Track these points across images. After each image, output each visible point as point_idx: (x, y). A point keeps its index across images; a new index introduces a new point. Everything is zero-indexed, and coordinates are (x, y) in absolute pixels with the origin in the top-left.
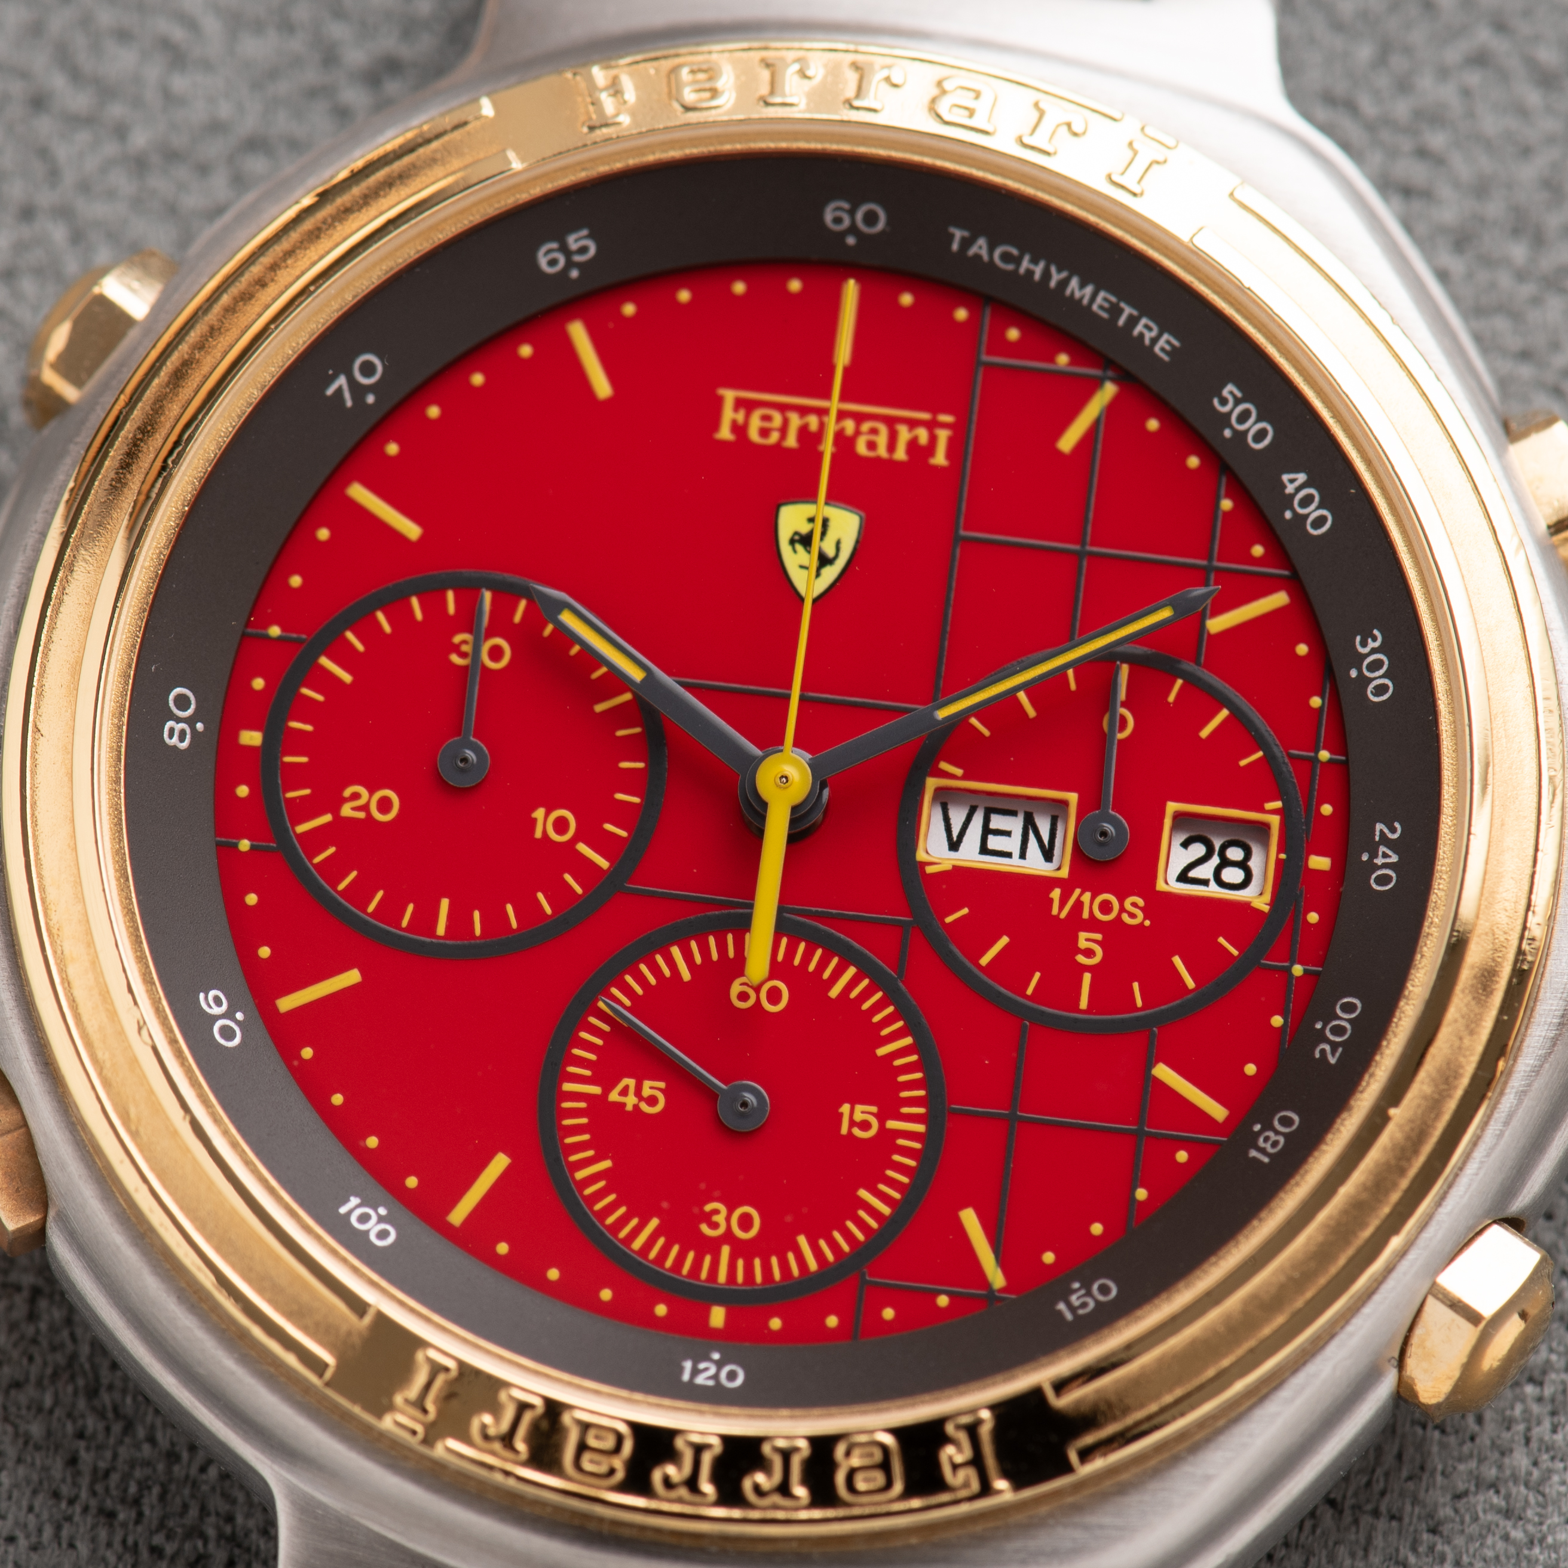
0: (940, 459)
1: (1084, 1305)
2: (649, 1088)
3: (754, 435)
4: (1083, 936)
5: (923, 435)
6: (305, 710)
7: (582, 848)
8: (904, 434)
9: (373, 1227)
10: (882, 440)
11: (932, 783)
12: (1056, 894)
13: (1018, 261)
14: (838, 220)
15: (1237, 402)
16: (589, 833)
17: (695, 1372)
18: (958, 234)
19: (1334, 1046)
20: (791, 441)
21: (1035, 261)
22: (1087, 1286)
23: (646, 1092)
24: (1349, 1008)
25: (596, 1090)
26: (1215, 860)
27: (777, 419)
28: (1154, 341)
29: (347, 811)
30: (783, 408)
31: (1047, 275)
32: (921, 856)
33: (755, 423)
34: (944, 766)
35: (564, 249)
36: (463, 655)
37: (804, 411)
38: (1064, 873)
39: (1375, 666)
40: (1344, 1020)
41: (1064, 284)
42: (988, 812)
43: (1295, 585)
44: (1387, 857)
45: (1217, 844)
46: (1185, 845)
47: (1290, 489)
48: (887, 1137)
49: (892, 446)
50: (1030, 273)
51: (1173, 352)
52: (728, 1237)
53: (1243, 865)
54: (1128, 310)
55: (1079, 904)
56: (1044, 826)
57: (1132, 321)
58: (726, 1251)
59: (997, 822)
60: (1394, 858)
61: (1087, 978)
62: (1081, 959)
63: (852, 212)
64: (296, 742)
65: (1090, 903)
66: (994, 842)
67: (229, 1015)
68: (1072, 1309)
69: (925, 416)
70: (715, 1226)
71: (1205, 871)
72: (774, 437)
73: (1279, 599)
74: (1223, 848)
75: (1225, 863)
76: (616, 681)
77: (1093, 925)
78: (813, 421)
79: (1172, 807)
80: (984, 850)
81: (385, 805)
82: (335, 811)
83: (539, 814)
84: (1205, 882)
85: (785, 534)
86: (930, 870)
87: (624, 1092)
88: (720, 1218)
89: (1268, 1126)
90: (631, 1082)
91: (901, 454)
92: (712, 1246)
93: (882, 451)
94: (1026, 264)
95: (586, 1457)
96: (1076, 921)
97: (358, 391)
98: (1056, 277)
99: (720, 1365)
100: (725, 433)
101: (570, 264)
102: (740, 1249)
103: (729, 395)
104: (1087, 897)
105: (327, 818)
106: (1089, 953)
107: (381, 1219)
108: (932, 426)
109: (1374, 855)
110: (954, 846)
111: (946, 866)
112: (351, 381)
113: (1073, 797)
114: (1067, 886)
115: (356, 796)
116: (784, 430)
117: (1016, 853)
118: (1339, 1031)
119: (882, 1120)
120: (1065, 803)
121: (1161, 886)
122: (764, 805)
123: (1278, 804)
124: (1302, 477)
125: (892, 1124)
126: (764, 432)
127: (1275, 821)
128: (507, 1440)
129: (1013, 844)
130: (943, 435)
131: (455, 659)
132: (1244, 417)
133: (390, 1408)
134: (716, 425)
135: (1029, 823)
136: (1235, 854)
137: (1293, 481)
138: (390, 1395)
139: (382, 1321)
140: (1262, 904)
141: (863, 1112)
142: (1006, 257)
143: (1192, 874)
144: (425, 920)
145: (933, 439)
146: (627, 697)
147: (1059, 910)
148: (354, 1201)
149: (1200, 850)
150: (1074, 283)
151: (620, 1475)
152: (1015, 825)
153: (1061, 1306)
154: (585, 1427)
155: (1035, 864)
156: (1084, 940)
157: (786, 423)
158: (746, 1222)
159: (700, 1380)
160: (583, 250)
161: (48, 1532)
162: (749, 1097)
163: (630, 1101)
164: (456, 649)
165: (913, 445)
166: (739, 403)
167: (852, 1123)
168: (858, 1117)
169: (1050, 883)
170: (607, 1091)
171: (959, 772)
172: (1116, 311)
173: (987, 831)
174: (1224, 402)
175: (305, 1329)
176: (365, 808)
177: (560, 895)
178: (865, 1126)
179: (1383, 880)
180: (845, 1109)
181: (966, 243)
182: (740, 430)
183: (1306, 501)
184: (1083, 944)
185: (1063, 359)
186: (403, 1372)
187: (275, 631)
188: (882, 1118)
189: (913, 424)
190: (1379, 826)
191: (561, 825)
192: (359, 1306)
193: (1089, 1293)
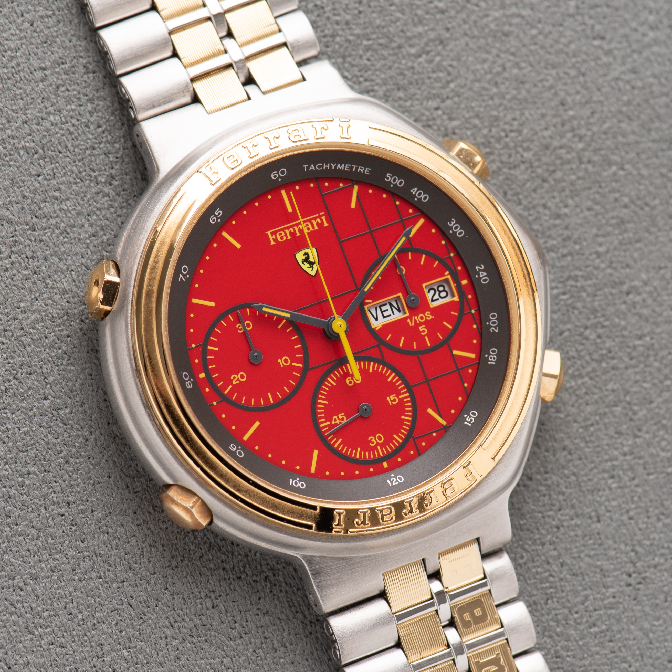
0: (326, 225)
1: (471, 420)
2: (340, 416)
3: (279, 240)
4: (420, 328)
5: (318, 220)
6: (211, 362)
7: (294, 364)
8: (314, 223)
9: (299, 484)
10: (310, 226)
11: (366, 307)
12: (409, 320)
13: (322, 166)
14: (275, 177)
15: (391, 177)
16: (294, 360)
17: (392, 482)
18: (305, 166)
19: (495, 327)
20: (289, 237)
21: (327, 165)
22: (468, 415)
23: (340, 418)
24: (493, 316)
25: (328, 423)
26: (437, 293)
27: (283, 234)
28: (364, 171)
29: (234, 383)
30: (283, 230)
31: (331, 166)
32: (373, 327)
33: (278, 237)
34: (367, 301)
35: (215, 216)
36: (241, 330)
37: (288, 228)
38: (408, 314)
39: (456, 228)
40: (494, 320)
41: (336, 167)
42: (380, 307)
43: (424, 215)
44: (483, 275)
45: (436, 288)
46: (429, 292)
47: (414, 193)
48: (401, 400)
49: (313, 227)
50: (326, 168)
51: (370, 172)
52: (378, 444)
53: (444, 290)
54: (355, 166)
55: (415, 320)
56: (394, 304)
57: (357, 169)
58: (379, 447)
59: (383, 308)
60: (485, 274)
61: (426, 338)
62: (423, 334)
63: (278, 173)
64: (214, 371)
65: (417, 319)
66: (385, 314)
67: (238, 449)
68: (469, 422)
69: (317, 215)
70: (373, 443)
71: (436, 296)
72: (285, 238)
73: (422, 221)
74: (438, 288)
75: (440, 292)
76: (280, 319)
77: (421, 324)
78: (291, 229)
79: (424, 285)
80: (384, 317)
81: (242, 377)
82: (231, 384)
83: (279, 361)
84: (438, 299)
85: (300, 262)
86: (377, 329)
87: (335, 420)
88: (373, 440)
89: (489, 354)
90: (335, 417)
91: (316, 228)
92: (375, 448)
93: (311, 229)
94: (325, 166)
95: (385, 517)
96: (417, 325)
97: (184, 276)
98: (333, 166)
99: (395, 477)
100: (273, 243)
101: (217, 219)
102: (382, 445)
103: (269, 233)
104: (416, 318)
105: (230, 387)
106: (424, 331)
107: (300, 481)
108: (320, 217)
109: (479, 275)
110: (376, 319)
111: (380, 326)
112: (183, 274)
113: (400, 294)
114: (410, 317)
115: (234, 378)
116: (286, 235)
117: (391, 314)
118: (494, 323)
119: (398, 397)
120: (399, 297)
121: (432, 306)
122: (338, 334)
123: (447, 273)
124: (416, 189)
125: (401, 397)
126: (282, 238)
127: (449, 277)
128: (364, 522)
129: (389, 312)
130: (323, 218)
131: (239, 331)
132: (395, 180)
133: (333, 528)
134: (270, 242)
135: (391, 305)
136: (441, 289)
137: (414, 191)
138: (332, 526)
139: (322, 509)
140: (456, 299)
141: (392, 397)
142: (319, 167)
143: (434, 298)
144: (267, 400)
145: (322, 220)
146: (284, 321)
147: (412, 324)
148: (291, 480)
149: (432, 292)
150: (339, 165)
151: (394, 518)
152: (388, 307)
153: (466, 423)
154: (381, 511)
155: (398, 316)
156: (421, 328)
157: (285, 233)
158: (380, 438)
159: (394, 484)
160: (219, 214)
161: (228, 589)
162: (365, 407)
163: (338, 421)
164: (238, 329)
165: (318, 223)
166: (272, 234)
167: (392, 401)
168: (392, 399)
169: (406, 318)
170: (331, 422)
171: (371, 301)
172: (351, 168)
173: (382, 312)
174: (388, 178)
175: (303, 520)
176: (238, 380)
177: (294, 378)
178: (395, 400)
179: (485, 280)
180: (388, 398)
181: (308, 168)
182: (276, 240)
183: (420, 194)
184: (421, 330)
185: (341, 185)
186: (332, 518)
187: (193, 346)
188: (397, 396)
189: (315, 219)
190: (477, 267)
191: (286, 361)
192: (314, 508)
193: (470, 417)
